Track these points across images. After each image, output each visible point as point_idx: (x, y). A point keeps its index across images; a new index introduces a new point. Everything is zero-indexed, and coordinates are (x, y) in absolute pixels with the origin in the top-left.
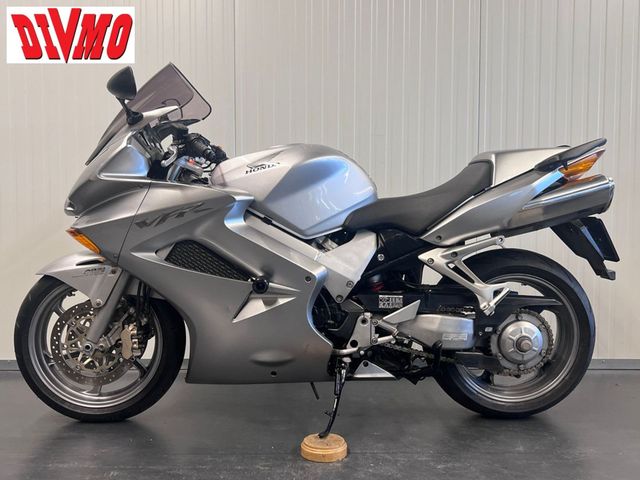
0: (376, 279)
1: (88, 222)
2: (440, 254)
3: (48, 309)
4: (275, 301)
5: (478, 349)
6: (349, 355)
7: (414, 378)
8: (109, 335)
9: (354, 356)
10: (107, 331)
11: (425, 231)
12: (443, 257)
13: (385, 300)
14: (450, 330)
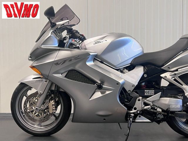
0: (143, 84)
1: (37, 63)
2: (169, 74)
3: (23, 95)
4: (105, 92)
5: (184, 111)
6: (133, 113)
7: (159, 122)
8: (44, 104)
9: (135, 113)
10: (44, 103)
11: (163, 65)
12: (170, 75)
13: (147, 92)
14: (173, 104)
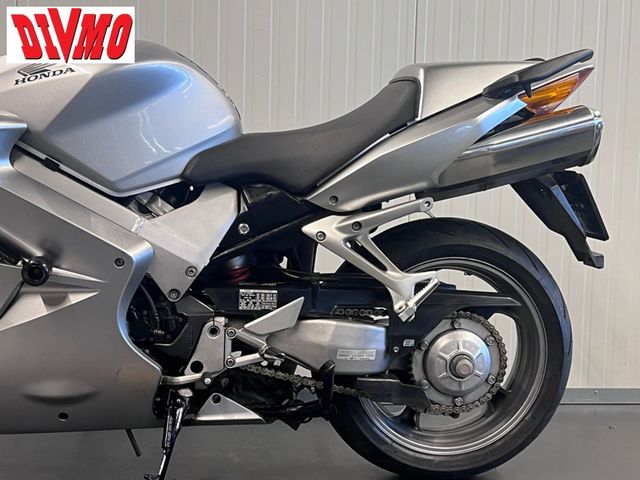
0: (237, 262)
2: (335, 225)
5: (393, 373)
6: (190, 385)
9: (196, 386)
11: (314, 188)
12: (341, 229)
13: (249, 297)
14: (349, 344)
